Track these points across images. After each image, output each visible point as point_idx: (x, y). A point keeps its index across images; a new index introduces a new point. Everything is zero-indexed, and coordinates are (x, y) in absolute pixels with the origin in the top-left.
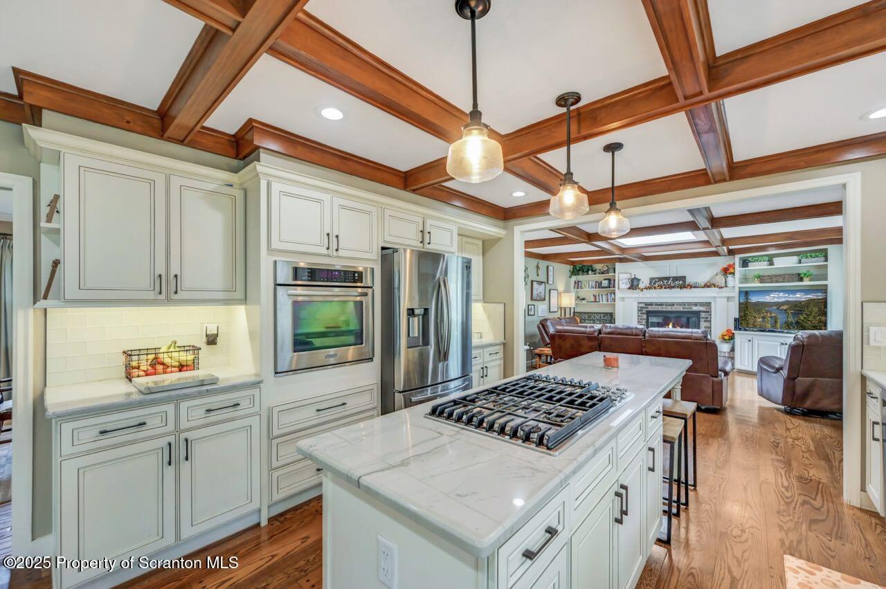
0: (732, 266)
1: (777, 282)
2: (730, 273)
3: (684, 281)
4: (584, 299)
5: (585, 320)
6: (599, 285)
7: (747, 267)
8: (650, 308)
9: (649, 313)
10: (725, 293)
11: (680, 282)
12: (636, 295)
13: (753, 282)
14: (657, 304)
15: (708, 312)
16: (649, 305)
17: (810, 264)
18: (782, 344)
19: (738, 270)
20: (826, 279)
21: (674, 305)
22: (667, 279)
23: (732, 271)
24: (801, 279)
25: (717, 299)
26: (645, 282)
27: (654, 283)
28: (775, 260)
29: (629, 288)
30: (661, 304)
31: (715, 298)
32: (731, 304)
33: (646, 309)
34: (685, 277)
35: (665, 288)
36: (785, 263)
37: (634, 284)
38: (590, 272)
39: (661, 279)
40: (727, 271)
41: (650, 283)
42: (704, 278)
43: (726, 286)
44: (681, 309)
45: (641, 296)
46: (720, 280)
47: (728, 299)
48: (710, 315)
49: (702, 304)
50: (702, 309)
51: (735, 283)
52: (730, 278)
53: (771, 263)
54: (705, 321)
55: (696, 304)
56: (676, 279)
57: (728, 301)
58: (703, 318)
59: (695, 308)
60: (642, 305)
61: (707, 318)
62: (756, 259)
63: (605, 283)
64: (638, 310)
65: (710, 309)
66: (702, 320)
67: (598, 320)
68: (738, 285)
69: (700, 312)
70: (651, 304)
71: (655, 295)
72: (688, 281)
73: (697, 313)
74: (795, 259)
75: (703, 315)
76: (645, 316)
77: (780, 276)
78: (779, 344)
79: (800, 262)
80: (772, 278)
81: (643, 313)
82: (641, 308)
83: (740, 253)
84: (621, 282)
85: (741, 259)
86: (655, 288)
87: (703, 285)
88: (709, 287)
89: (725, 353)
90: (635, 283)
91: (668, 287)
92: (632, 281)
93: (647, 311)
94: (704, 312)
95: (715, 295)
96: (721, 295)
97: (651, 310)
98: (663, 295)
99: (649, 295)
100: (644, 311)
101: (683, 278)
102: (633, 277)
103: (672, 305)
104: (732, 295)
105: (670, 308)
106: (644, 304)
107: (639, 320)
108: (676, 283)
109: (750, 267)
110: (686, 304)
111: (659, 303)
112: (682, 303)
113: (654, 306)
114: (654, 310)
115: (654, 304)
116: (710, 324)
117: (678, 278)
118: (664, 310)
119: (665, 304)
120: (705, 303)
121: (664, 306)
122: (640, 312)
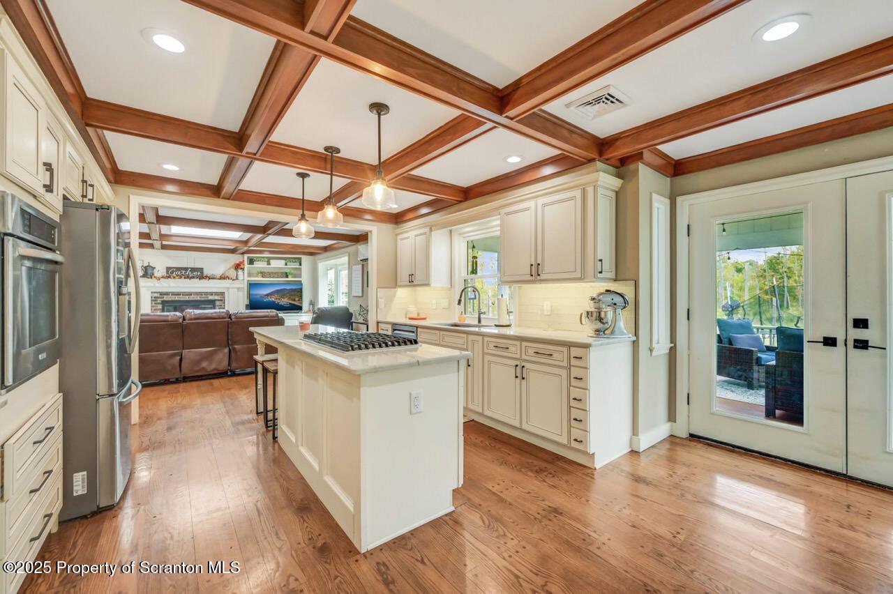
0: (242, 263)
1: (273, 277)
2: (241, 269)
3: (202, 273)
7: (253, 264)
8: (166, 298)
9: (164, 303)
10: (237, 284)
11: (198, 273)
12: (151, 284)
13: (257, 276)
14: (173, 294)
15: (222, 300)
16: (165, 295)
17: (292, 265)
19: (246, 266)
20: (301, 277)
22: (186, 269)
23: (242, 266)
24: (287, 277)
26: (160, 271)
27: (172, 273)
28: (272, 261)
29: (143, 276)
30: (178, 294)
31: (228, 288)
32: (242, 294)
33: (162, 299)
34: (202, 269)
35: (184, 278)
36: (278, 264)
37: (148, 272)
39: (178, 269)
40: (238, 267)
41: (167, 273)
42: (218, 273)
43: (237, 279)
44: (197, 298)
45: (157, 285)
46: (232, 273)
47: (238, 289)
48: (224, 303)
49: (217, 294)
50: (216, 298)
51: (244, 278)
52: (240, 272)
53: (269, 264)
55: (211, 294)
56: (193, 270)
57: (238, 291)
58: (218, 305)
59: (211, 298)
60: (156, 295)
61: (221, 306)
62: (260, 259)
64: (152, 301)
65: (224, 298)
68: (247, 279)
69: (215, 300)
70: (167, 294)
71: (172, 284)
72: (206, 272)
73: (213, 302)
74: (283, 262)
75: (218, 303)
76: (159, 306)
77: (275, 273)
79: (286, 265)
80: (271, 274)
81: (158, 303)
82: (155, 298)
83: (247, 254)
85: (248, 257)
86: (174, 278)
87: (218, 276)
88: (224, 278)
90: (150, 271)
91: (188, 277)
92: (146, 269)
93: (162, 301)
94: (219, 300)
95: (228, 285)
96: (234, 286)
97: (167, 299)
98: (182, 285)
99: (166, 285)
100: (159, 301)
101: (201, 270)
102: (146, 264)
103: (190, 294)
104: (242, 286)
105: (187, 298)
106: (159, 293)
107: (153, 311)
108: (194, 274)
109: (255, 265)
110: (203, 293)
111: (176, 293)
112: (199, 292)
113: (170, 296)
114: (170, 300)
115: (170, 293)
117: (195, 270)
118: (181, 300)
119: (182, 294)
120: (220, 293)
121: (181, 296)
122: (154, 303)
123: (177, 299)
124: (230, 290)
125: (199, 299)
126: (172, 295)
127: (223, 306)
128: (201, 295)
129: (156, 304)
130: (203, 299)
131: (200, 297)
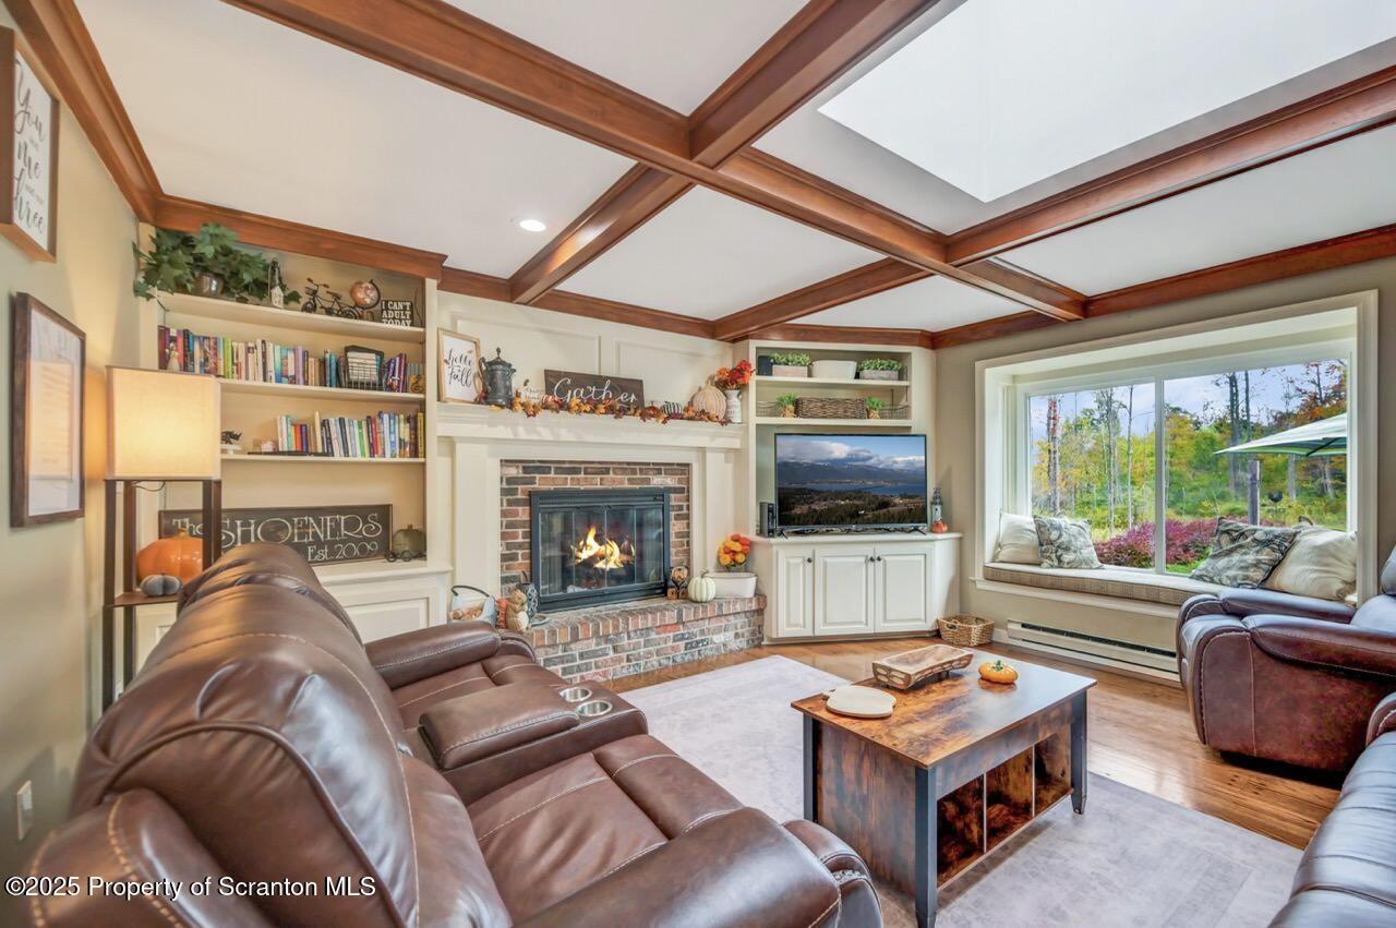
2: (738, 387)
3: (640, 395)
4: (231, 438)
6: (335, 373)
7: (770, 373)
8: (542, 483)
9: (533, 499)
10: (726, 438)
11: (629, 397)
12: (502, 432)
13: (782, 412)
14: (562, 467)
15: (680, 491)
16: (538, 470)
17: (876, 378)
18: (872, 559)
19: (753, 380)
20: (909, 415)
21: (607, 471)
22: (598, 381)
24: (867, 414)
25: (709, 455)
26: (530, 381)
27: (562, 393)
28: (818, 365)
30: (572, 468)
31: (702, 450)
33: (529, 487)
34: (639, 383)
36: (835, 373)
37: (493, 386)
38: (278, 294)
39: (581, 380)
40: (732, 380)
41: (550, 390)
42: (679, 395)
43: (727, 418)
44: (622, 482)
45: (522, 434)
46: (717, 400)
47: (727, 453)
48: (688, 499)
49: (670, 468)
50: (671, 481)
52: (736, 399)
53: (811, 371)
54: (678, 517)
55: (658, 468)
57: (725, 459)
58: (674, 508)
59: (658, 481)
60: (513, 472)
61: (681, 508)
62: (788, 359)
63: (366, 366)
64: (504, 492)
65: (688, 481)
66: (673, 515)
67: (318, 545)
68: (754, 420)
69: (667, 490)
70: (542, 467)
71: (563, 434)
72: (653, 395)
73: (660, 495)
74: (852, 366)
75: (674, 500)
76: (523, 514)
78: (863, 559)
79: (857, 376)
81: (519, 503)
82: (510, 480)
84: (446, 370)
85: (757, 348)
87: (680, 409)
88: (694, 416)
90: (500, 381)
92: (490, 372)
93: (530, 494)
94: (675, 490)
95: (703, 442)
96: (720, 443)
97: (545, 487)
98: (590, 438)
99: (546, 435)
100: (521, 492)
101: (635, 386)
102: (490, 356)
103: (603, 468)
104: (736, 444)
105: (595, 483)
106: (521, 465)
107: (504, 530)
108: (622, 398)
109: (776, 375)
110: (638, 467)
111: (567, 466)
112: (628, 463)
113: (552, 475)
114: (552, 488)
115: (552, 465)
116: (688, 525)
117: (623, 384)
118: (582, 488)
119: (586, 468)
120: (678, 464)
121: (582, 475)
122: (505, 498)
123: (568, 486)
124: (708, 457)
125: (627, 485)
126: (559, 471)
127: (685, 508)
128: (634, 472)
129: (510, 503)
130: (638, 487)
131: (629, 479)
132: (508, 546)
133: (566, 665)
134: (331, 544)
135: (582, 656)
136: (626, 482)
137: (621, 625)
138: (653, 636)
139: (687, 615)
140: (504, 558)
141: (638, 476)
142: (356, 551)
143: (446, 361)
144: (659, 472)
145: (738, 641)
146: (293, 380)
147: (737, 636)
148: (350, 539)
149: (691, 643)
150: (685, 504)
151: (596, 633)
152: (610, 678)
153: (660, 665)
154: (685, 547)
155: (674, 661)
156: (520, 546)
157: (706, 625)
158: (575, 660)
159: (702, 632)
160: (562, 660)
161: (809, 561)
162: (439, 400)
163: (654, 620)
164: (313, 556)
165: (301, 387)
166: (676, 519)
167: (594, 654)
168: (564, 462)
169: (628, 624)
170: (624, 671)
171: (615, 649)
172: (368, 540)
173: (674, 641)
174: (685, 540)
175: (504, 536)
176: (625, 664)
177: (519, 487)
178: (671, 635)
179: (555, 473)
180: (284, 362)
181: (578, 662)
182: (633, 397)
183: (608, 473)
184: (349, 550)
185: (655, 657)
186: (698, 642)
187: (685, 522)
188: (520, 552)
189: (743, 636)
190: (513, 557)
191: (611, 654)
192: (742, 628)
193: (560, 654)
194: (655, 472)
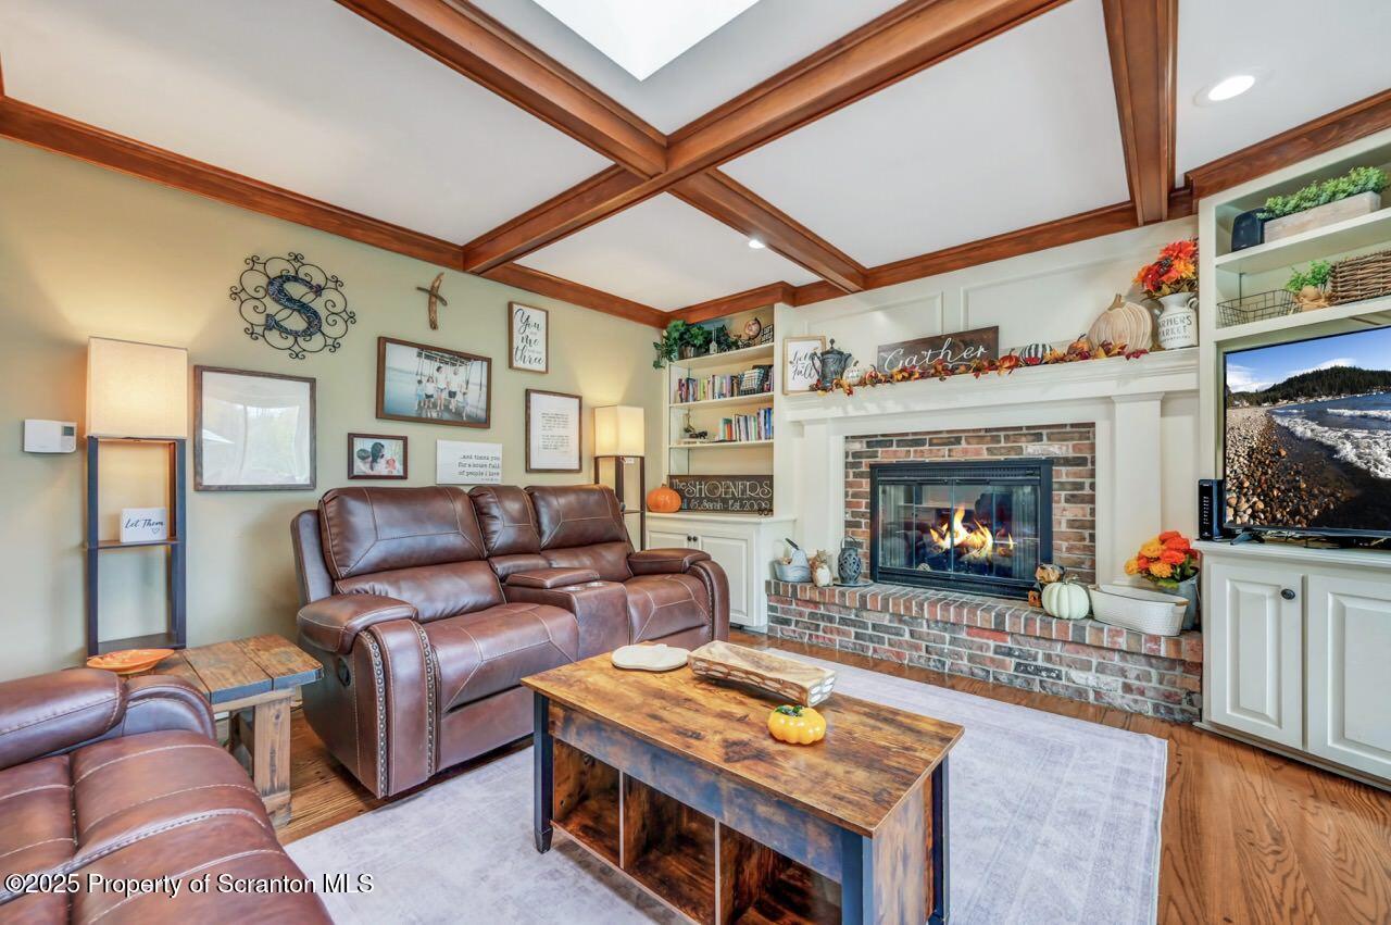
0: (1190, 252)
3: (993, 345)
4: (703, 435)
5: (701, 500)
6: (739, 386)
7: (1259, 240)
8: (884, 456)
9: (876, 472)
10: (1152, 376)
11: (978, 350)
12: (836, 412)
13: (1291, 305)
14: (905, 440)
15: (1081, 462)
16: (880, 444)
19: (1213, 268)
21: (958, 441)
22: (934, 343)
23: (1182, 269)
25: (1118, 407)
26: (862, 362)
27: (893, 365)
29: (814, 388)
30: (916, 440)
31: (1108, 400)
32: (1181, 424)
33: (872, 461)
34: (994, 331)
35: (923, 376)
37: (830, 371)
38: (713, 346)
39: (913, 347)
40: (1162, 281)
41: (880, 364)
42: (1062, 330)
43: (1157, 346)
44: (980, 453)
45: (852, 411)
46: (1133, 323)
47: (1166, 400)
48: (1093, 475)
49: (1057, 431)
50: (1056, 449)
51: (1200, 332)
52: (1175, 307)
54: (1071, 499)
55: (1035, 433)
56: (964, 340)
57: (1163, 413)
58: (1062, 486)
59: (1032, 450)
60: (857, 446)
61: (1080, 486)
62: (1306, 196)
63: (751, 378)
64: (848, 466)
65: (1092, 447)
66: (1060, 495)
67: (736, 500)
68: (1213, 335)
69: (1051, 462)
70: (885, 441)
71: (892, 407)
72: (1009, 343)
73: (1039, 471)
75: (1062, 474)
76: (865, 485)
81: (862, 474)
82: (856, 455)
83: (1222, 186)
84: (790, 369)
85: (1224, 212)
87: (1059, 350)
89: (1155, 639)
90: (833, 368)
92: (823, 362)
93: (872, 467)
94: (1067, 462)
95: (1109, 388)
96: (1136, 386)
97: (886, 461)
98: (920, 407)
99: (872, 409)
100: (864, 466)
101: (989, 336)
103: (954, 438)
104: (1184, 382)
105: (942, 455)
106: (865, 440)
107: (849, 499)
108: (965, 354)
109: (1271, 240)
110: (1002, 434)
111: (910, 437)
112: (987, 430)
113: (894, 448)
114: (894, 461)
115: (895, 439)
116: (1093, 512)
117: (967, 338)
118: (927, 460)
119: (930, 439)
120: (1072, 426)
121: (927, 447)
122: (851, 472)
123: (912, 458)
124: (1120, 408)
125: (985, 456)
126: (902, 444)
127: (1087, 486)
128: (996, 439)
129: (856, 475)
130: (1002, 458)
131: (987, 449)
132: (854, 514)
133: (859, 631)
134: (741, 500)
135: (874, 627)
136: (985, 452)
137: (914, 608)
138: (963, 635)
139: (1013, 624)
140: (848, 524)
141: (1003, 444)
142: (756, 507)
143: (791, 362)
144: (1038, 438)
145: (1128, 696)
146: (724, 396)
147: (1127, 688)
148: (751, 498)
149: (1026, 666)
150: (1088, 481)
151: (885, 609)
152: (906, 662)
153: (972, 674)
154: (1087, 543)
155: (995, 678)
156: (863, 515)
157: (1058, 649)
158: (867, 629)
159: (1048, 658)
160: (853, 623)
161: (1287, 595)
162: (783, 393)
163: (959, 615)
164: (732, 506)
165: (728, 399)
166: (1067, 501)
167: (887, 629)
168: (907, 434)
169: (922, 610)
170: (922, 661)
171: (912, 634)
172: (763, 500)
173: (996, 653)
174: (1086, 533)
175: (848, 505)
176: (923, 653)
177: (864, 460)
178: (992, 643)
179: (898, 446)
180: (721, 387)
181: (870, 632)
182: (982, 349)
183: (960, 443)
184: (752, 505)
185: (966, 662)
186: (1038, 670)
187: (1088, 507)
188: (863, 521)
189: (1142, 693)
190: (857, 525)
191: (907, 636)
192: (1138, 678)
193: (853, 617)
194: (1031, 438)
